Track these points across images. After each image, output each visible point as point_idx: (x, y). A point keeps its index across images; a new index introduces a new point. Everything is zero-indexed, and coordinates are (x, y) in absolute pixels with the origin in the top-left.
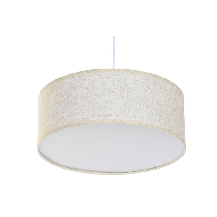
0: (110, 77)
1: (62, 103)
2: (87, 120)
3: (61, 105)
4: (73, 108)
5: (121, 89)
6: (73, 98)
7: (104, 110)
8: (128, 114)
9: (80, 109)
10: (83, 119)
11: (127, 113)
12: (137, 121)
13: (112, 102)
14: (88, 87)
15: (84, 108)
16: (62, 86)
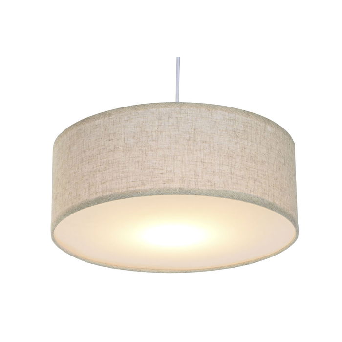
0: (171, 116)
1: (90, 161)
2: (133, 189)
3: (90, 163)
4: (109, 169)
5: (189, 137)
6: (109, 152)
7: (161, 172)
8: (202, 178)
9: (121, 170)
12: (217, 189)
13: (174, 159)
14: (134, 133)
15: (128, 170)
16: (91, 132)
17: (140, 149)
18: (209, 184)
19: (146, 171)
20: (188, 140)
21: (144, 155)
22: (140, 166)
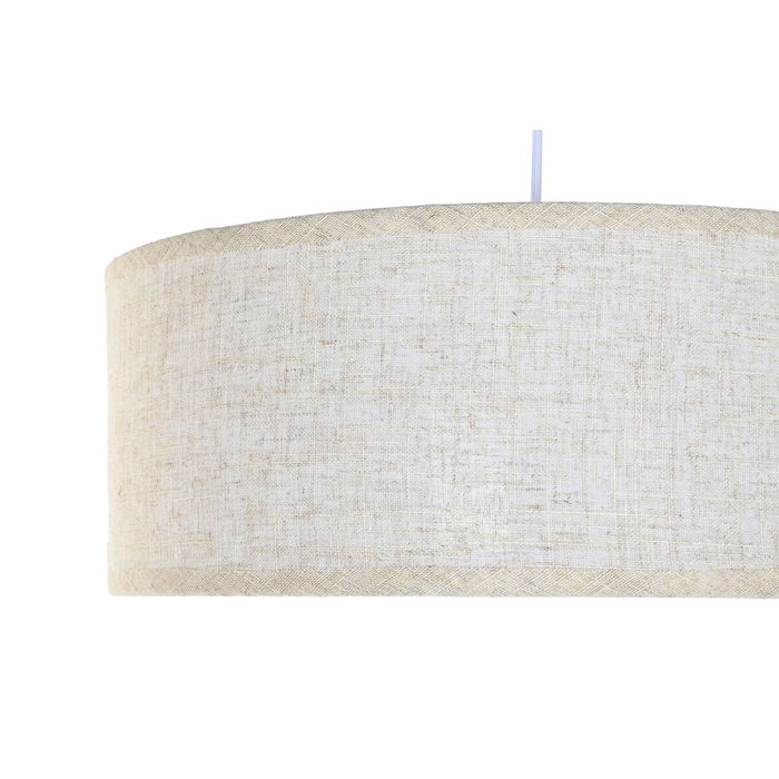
0: (566, 262)
1: (250, 410)
2: (423, 561)
3: (248, 420)
4: (324, 459)
5: (642, 351)
6: (323, 391)
7: (532, 498)
8: (694, 526)
9: (375, 476)
10: (398, 553)
11: (687, 522)
12: (750, 566)
13: (584, 450)
14: (421, 326)
15: (399, 477)
16: (247, 292)
17: (447, 397)
18: (721, 546)
19: (474, 493)
20: (637, 366)
21: (464, 425)
22: (449, 469)
